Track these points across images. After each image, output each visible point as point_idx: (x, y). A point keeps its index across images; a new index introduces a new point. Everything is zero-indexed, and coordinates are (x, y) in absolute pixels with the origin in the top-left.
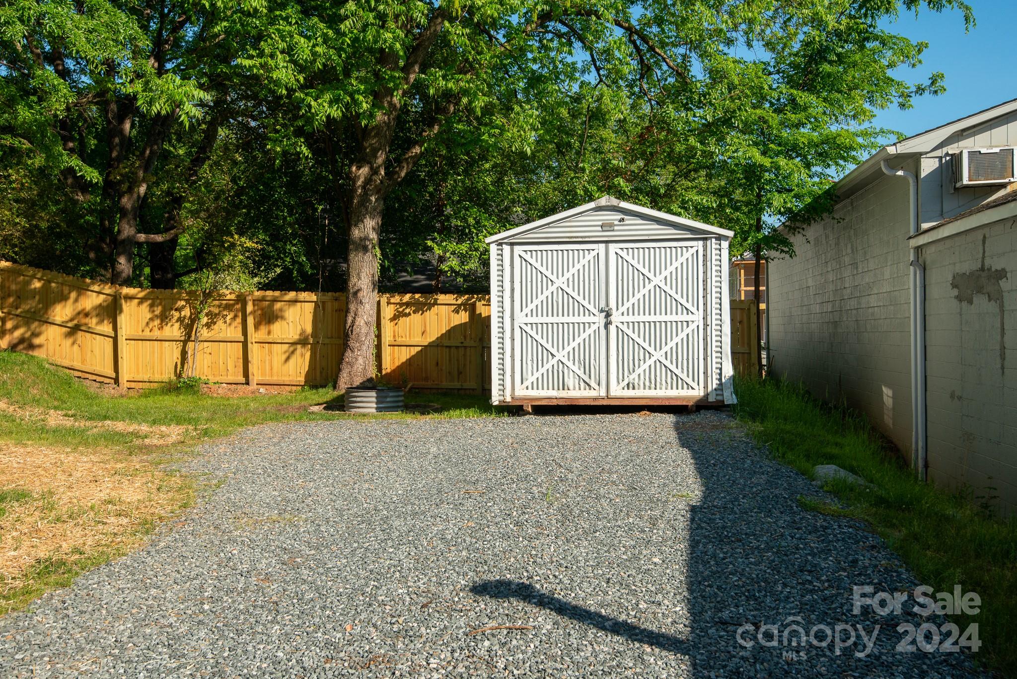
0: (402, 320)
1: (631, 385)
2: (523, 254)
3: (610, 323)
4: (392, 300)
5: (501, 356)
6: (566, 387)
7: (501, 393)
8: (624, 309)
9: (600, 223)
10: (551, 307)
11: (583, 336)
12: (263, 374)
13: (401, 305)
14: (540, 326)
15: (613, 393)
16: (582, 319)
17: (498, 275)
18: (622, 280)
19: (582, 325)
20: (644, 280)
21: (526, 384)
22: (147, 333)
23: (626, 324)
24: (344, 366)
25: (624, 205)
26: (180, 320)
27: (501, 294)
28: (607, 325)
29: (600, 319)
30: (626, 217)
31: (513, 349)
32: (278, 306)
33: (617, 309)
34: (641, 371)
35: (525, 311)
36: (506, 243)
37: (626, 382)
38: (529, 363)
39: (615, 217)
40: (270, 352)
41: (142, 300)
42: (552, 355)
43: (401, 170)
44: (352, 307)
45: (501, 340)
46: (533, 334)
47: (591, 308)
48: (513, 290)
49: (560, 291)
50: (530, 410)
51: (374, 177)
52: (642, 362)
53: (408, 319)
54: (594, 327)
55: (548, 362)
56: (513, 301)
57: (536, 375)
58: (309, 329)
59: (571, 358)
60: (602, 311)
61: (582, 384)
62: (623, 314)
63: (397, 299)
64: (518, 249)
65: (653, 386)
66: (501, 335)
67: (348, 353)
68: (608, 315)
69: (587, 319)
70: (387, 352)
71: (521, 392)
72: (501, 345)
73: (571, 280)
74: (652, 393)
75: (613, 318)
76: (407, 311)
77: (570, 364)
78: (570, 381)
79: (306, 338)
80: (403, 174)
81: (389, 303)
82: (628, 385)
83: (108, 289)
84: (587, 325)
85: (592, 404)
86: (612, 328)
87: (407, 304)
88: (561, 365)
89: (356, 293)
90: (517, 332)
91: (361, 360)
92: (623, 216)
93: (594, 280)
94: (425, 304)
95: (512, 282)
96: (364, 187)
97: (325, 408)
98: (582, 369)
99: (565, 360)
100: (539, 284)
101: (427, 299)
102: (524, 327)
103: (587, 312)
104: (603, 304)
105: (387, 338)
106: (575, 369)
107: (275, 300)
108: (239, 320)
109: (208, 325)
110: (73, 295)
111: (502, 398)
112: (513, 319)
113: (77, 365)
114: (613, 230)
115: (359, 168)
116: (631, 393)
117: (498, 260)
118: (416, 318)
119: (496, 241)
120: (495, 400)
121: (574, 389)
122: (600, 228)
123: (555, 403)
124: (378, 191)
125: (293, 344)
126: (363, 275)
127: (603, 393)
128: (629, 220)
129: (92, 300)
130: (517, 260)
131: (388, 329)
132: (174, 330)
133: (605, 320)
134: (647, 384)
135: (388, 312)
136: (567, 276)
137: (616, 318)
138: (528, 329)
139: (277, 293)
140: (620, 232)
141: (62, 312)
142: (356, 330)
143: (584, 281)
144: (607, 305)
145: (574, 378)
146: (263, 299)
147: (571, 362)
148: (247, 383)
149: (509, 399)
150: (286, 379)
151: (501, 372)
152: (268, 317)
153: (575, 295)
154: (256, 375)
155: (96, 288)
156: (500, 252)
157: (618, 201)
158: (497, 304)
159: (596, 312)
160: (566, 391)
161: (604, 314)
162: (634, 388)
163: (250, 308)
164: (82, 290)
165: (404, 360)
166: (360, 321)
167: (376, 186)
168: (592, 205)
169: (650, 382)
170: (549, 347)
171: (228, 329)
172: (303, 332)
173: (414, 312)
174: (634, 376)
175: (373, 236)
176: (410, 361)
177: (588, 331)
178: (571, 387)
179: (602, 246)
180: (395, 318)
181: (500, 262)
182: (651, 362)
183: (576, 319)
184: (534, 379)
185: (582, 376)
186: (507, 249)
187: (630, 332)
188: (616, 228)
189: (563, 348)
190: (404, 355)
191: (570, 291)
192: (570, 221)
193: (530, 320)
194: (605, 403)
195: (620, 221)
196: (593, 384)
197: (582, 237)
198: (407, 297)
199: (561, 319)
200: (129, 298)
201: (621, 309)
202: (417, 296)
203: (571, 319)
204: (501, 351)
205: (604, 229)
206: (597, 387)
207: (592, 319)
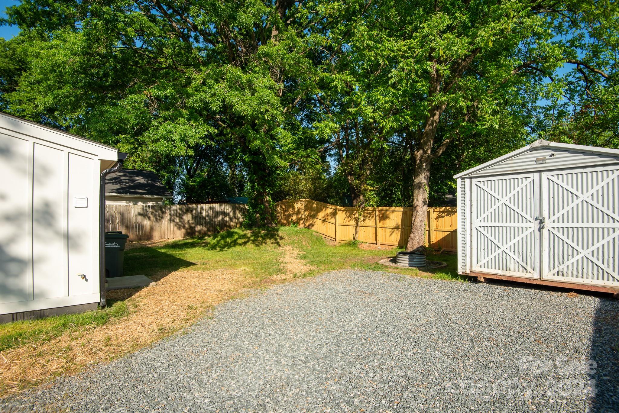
0: (441, 219)
1: (560, 273)
2: (478, 184)
3: (543, 228)
4: (436, 210)
5: (464, 245)
6: (508, 269)
7: (464, 267)
8: (555, 217)
9: (535, 159)
10: (498, 217)
11: (521, 236)
12: (382, 240)
13: (440, 212)
14: (490, 228)
15: (544, 277)
16: (520, 224)
17: (462, 197)
18: (554, 197)
19: (520, 229)
20: (572, 197)
21: (480, 264)
22: (345, 223)
23: (556, 229)
24: (410, 240)
25: (553, 144)
26: (355, 218)
27: (464, 208)
28: (540, 229)
29: (535, 225)
30: (555, 153)
31: (471, 242)
32: (388, 213)
33: (549, 218)
34: (569, 263)
35: (480, 218)
36: (467, 178)
37: (556, 270)
38: (482, 251)
39: (547, 154)
40: (385, 232)
41: (344, 211)
42: (498, 247)
43: (440, 150)
44: (414, 214)
45: (464, 236)
46: (485, 233)
47: (528, 217)
48: (471, 206)
49: (504, 206)
50: (483, 280)
51: (425, 155)
52: (570, 257)
53: (443, 219)
54: (530, 230)
55: (495, 251)
56: (471, 212)
57: (487, 259)
58: (400, 223)
59: (512, 250)
60: (536, 219)
61: (521, 268)
62: (554, 221)
63: (438, 209)
64: (475, 181)
65: (580, 275)
66: (464, 233)
67: (412, 234)
68: (541, 222)
69: (525, 224)
70: (433, 234)
71: (477, 268)
72: (464, 239)
73: (512, 198)
74: (580, 281)
75: (545, 224)
76: (443, 215)
77: (512, 254)
78: (511, 265)
79: (398, 226)
80: (441, 152)
81: (434, 212)
82: (558, 272)
83: (333, 207)
84: (524, 229)
85: (528, 282)
86: (545, 232)
87: (443, 212)
88: (504, 254)
89: (416, 207)
90: (474, 231)
91: (417, 238)
92: (553, 152)
93: (531, 198)
94: (451, 212)
95: (471, 201)
96: (420, 160)
97: (390, 261)
98: (521, 258)
99: (508, 251)
100: (489, 202)
101: (452, 209)
102: (479, 228)
103: (524, 220)
104: (537, 215)
105: (433, 227)
106: (516, 257)
107: (387, 211)
108: (374, 218)
109: (364, 220)
110: (324, 209)
111: (464, 271)
112: (471, 224)
113: (325, 233)
114: (545, 163)
115: (418, 152)
116: (560, 279)
117: (462, 188)
118: (447, 218)
119: (461, 177)
120: (460, 271)
121: (515, 271)
122: (534, 163)
123: (500, 278)
124: (426, 161)
125: (393, 228)
126: (419, 199)
127: (537, 276)
128: (558, 154)
129: (329, 211)
130: (474, 187)
131: (433, 223)
132: (353, 222)
133: (539, 226)
134: (575, 273)
135: (433, 215)
136: (509, 195)
137: (548, 224)
138: (482, 230)
139: (388, 208)
140: (551, 163)
141: (321, 215)
142: (415, 224)
143: (522, 199)
144: (541, 215)
145: (515, 263)
146: (382, 210)
147: (513, 253)
148: (376, 244)
149: (468, 272)
150: (391, 243)
151: (464, 255)
152: (384, 217)
153: (515, 208)
154: (380, 241)
155: (330, 207)
156: (463, 183)
157: (549, 142)
158: (461, 214)
159: (532, 220)
160: (508, 271)
161: (539, 221)
162: (563, 275)
163: (377, 213)
164: (326, 207)
165: (441, 238)
166: (418, 220)
167: (425, 159)
168: (528, 147)
169: (578, 272)
170: (496, 242)
171: (370, 222)
172: (397, 224)
173: (446, 216)
174: (564, 266)
175: (425, 182)
176: (444, 238)
177: (525, 233)
178: (512, 269)
179: (537, 175)
180: (437, 218)
181: (463, 189)
182: (579, 257)
183: (516, 224)
184: (485, 261)
185: (521, 262)
186: (467, 181)
187: (560, 235)
188: (547, 161)
189: (507, 243)
190: (441, 235)
191: (511, 206)
192: (511, 160)
193: (483, 224)
194: (538, 283)
195: (551, 156)
196: (529, 269)
197: (520, 170)
198: (443, 209)
199: (504, 224)
200: (339, 210)
201: (552, 218)
202: (448, 208)
203: (512, 224)
204: (464, 242)
205: (538, 162)
206: (532, 271)
207: (529, 224)
